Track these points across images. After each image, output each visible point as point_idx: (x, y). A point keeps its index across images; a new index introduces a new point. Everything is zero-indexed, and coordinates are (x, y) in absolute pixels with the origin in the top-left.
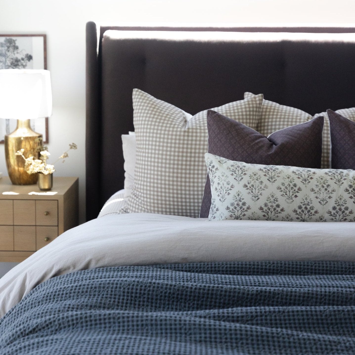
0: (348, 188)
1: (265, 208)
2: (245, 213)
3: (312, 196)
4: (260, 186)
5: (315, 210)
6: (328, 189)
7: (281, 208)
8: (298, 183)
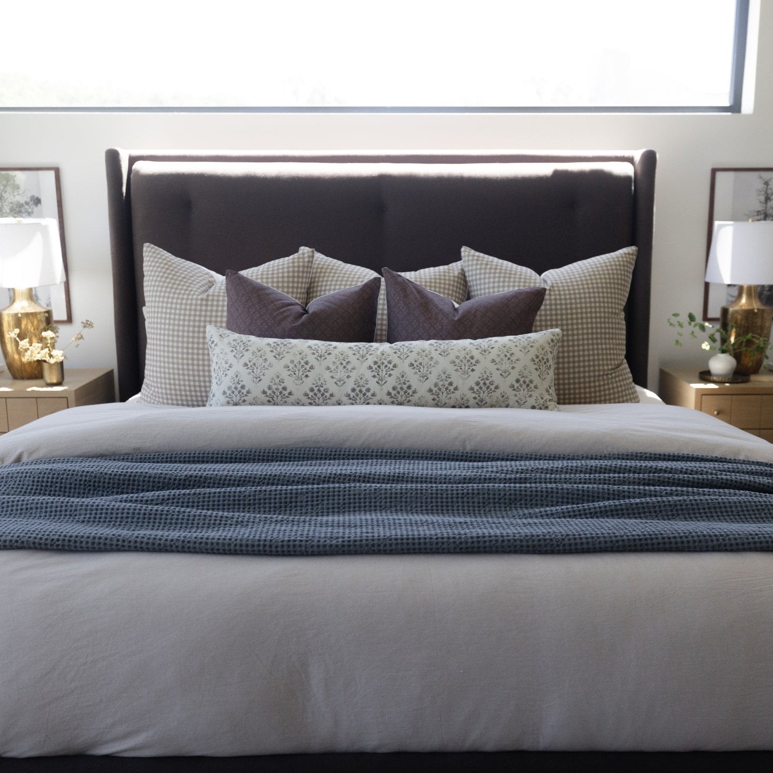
0: (372, 365)
1: (269, 392)
2: (245, 398)
3: (327, 375)
4: (264, 364)
5: (330, 392)
6: (347, 367)
7: (288, 391)
8: (312, 360)
